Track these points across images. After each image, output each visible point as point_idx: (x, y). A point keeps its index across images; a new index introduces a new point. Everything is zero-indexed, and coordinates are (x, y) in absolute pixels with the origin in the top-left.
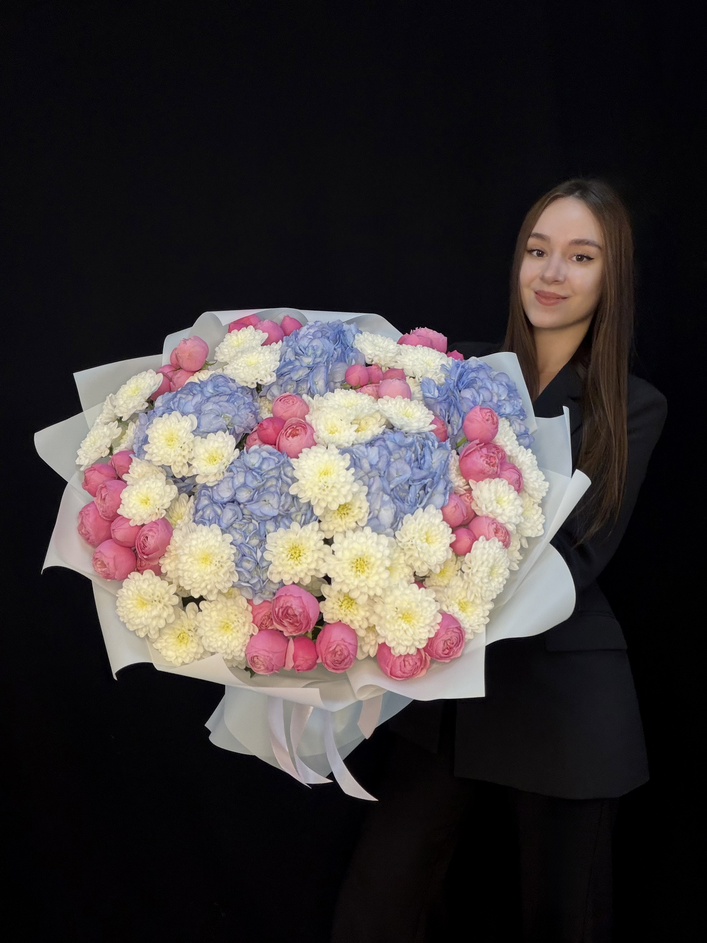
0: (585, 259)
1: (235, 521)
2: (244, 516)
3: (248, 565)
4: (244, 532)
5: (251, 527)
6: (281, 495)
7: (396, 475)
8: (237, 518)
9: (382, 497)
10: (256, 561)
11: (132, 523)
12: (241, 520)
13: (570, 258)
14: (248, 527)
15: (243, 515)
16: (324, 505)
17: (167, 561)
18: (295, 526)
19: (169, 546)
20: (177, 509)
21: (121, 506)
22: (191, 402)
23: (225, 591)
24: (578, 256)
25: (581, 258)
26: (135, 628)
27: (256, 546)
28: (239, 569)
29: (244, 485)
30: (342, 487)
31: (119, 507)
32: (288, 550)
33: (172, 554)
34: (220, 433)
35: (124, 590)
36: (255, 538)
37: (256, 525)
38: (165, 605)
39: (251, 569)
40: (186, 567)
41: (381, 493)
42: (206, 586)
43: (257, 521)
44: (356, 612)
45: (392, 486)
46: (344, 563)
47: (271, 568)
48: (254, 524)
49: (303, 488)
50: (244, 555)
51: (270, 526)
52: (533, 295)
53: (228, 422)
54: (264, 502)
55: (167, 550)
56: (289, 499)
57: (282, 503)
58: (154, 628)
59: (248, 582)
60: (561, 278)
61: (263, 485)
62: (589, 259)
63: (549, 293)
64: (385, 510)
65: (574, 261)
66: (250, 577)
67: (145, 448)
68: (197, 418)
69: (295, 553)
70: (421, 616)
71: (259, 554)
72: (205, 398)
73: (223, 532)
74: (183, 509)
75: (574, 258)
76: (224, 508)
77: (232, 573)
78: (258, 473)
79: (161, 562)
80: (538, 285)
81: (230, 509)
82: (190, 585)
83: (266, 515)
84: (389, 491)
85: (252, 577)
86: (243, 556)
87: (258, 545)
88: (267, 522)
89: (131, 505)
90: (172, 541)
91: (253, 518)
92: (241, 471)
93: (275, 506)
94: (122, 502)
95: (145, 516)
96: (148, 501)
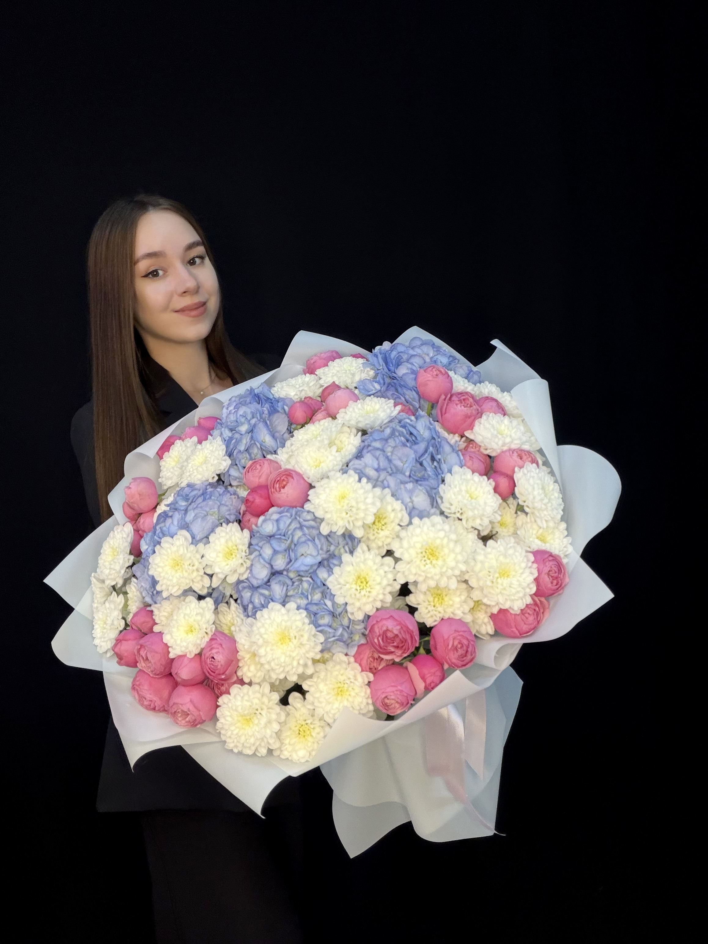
1: (287, 589)
2: (293, 580)
3: (326, 620)
4: (302, 594)
5: (305, 585)
6: (314, 540)
7: (402, 464)
8: (288, 586)
10: (330, 611)
11: (190, 656)
12: (292, 585)
14: (302, 586)
15: (291, 579)
16: (360, 523)
17: (245, 669)
18: (346, 557)
19: (239, 653)
20: (223, 621)
21: (170, 649)
22: (172, 524)
23: (318, 657)
26: (253, 748)
27: (321, 599)
28: (320, 629)
29: (275, 552)
30: (365, 499)
31: (169, 652)
32: (354, 583)
33: (246, 659)
34: (218, 530)
35: (222, 720)
36: (315, 593)
37: (309, 581)
38: (268, 708)
39: (329, 622)
40: (269, 658)
42: (299, 663)
43: (307, 577)
44: (451, 602)
45: (407, 474)
46: (415, 562)
47: (349, 608)
48: (305, 581)
49: (333, 523)
50: (316, 614)
51: (322, 574)
53: (216, 517)
54: (303, 557)
55: (239, 658)
56: (323, 540)
57: (319, 547)
58: (271, 736)
59: (334, 636)
61: (292, 541)
64: (416, 497)
66: (333, 631)
67: (158, 588)
68: (188, 531)
69: (362, 582)
70: (515, 564)
71: (329, 603)
72: (183, 512)
73: (284, 604)
74: (229, 617)
76: (269, 586)
77: (315, 636)
78: (280, 535)
79: (239, 673)
81: (276, 583)
82: (283, 671)
83: (312, 566)
84: (407, 479)
85: (335, 630)
86: (315, 616)
87: (323, 597)
88: (317, 571)
89: (179, 642)
90: (239, 647)
91: (302, 576)
92: (264, 544)
93: (315, 553)
94: (169, 645)
95: (198, 642)
96: (192, 628)
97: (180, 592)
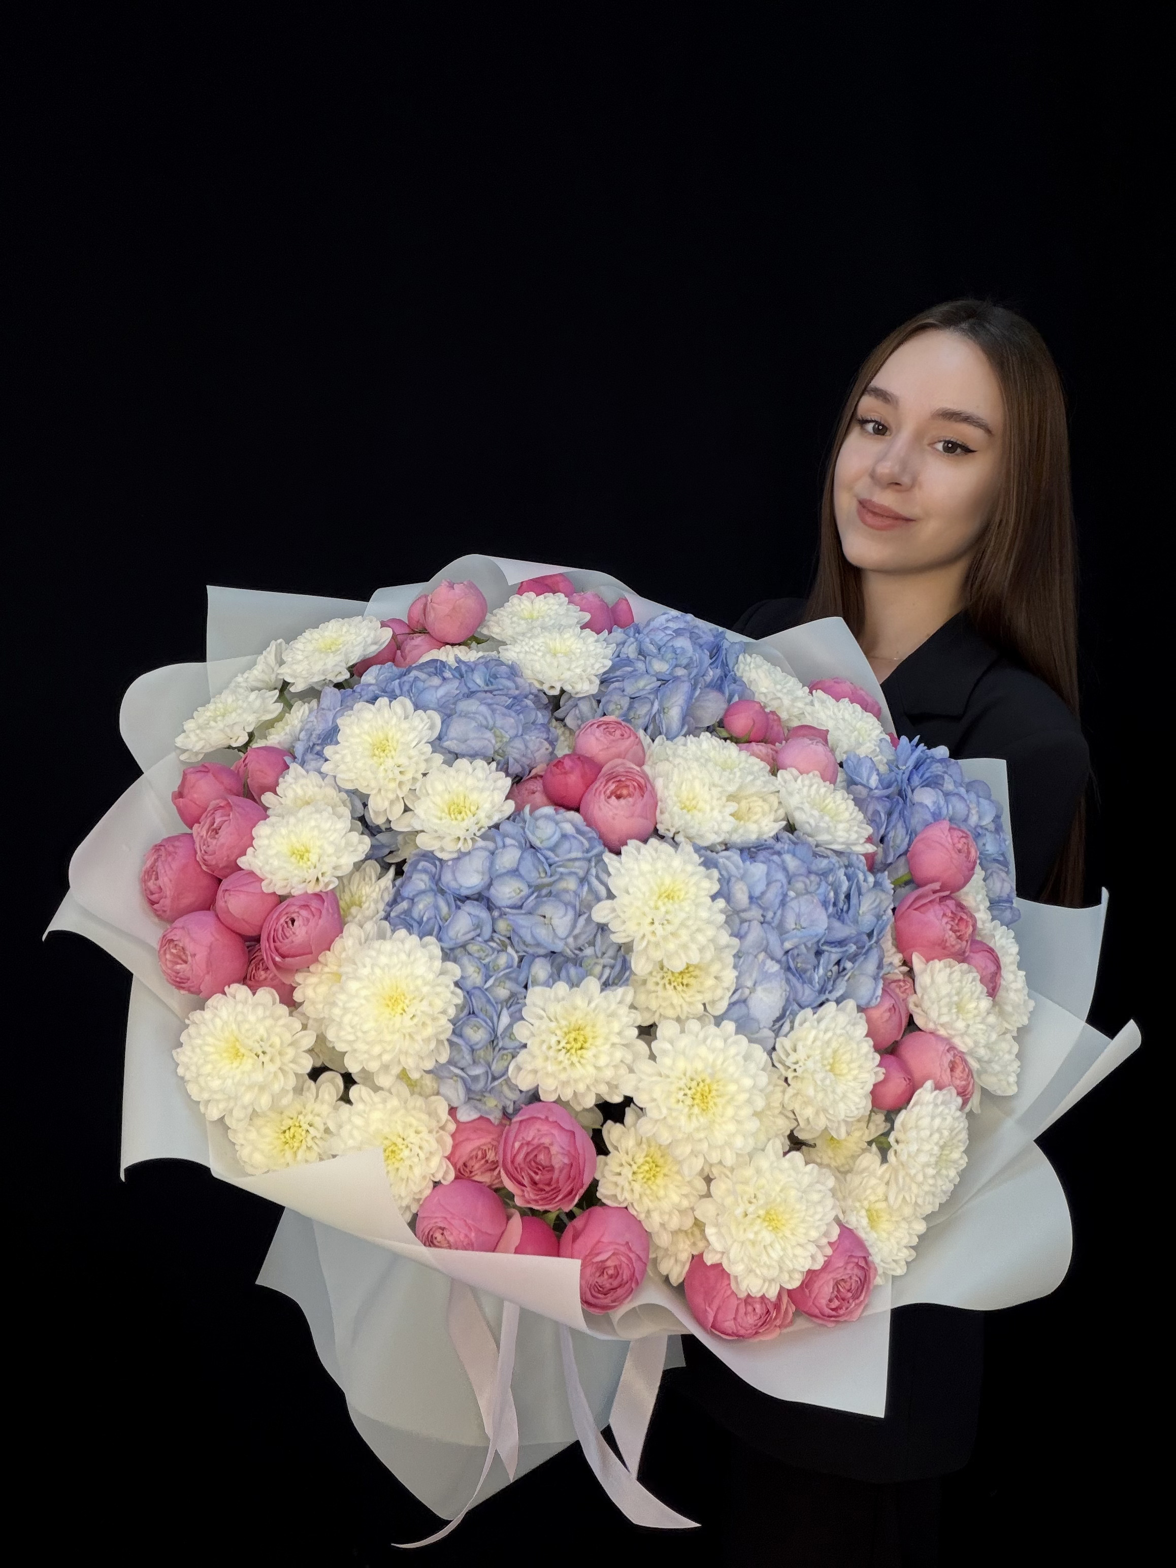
0: (959, 450)
1: (473, 939)
2: (495, 935)
3: (477, 1035)
4: (486, 966)
5: (503, 960)
6: (580, 916)
7: (793, 926)
8: (479, 935)
9: (764, 963)
10: (494, 1030)
11: (266, 888)
12: (486, 941)
13: (932, 444)
14: (496, 958)
15: (494, 932)
16: (657, 955)
17: (313, 980)
18: (592, 984)
19: (328, 952)
20: (354, 887)
21: (250, 850)
22: (436, 690)
23: (415, 1074)
24: (949, 442)
25: (953, 448)
27: (501, 1003)
28: (456, 1039)
29: (514, 874)
30: (699, 930)
31: (244, 853)
32: (565, 1029)
33: (326, 970)
34: (480, 763)
35: (207, 1014)
36: (502, 984)
37: (513, 959)
38: (280, 1069)
39: (477, 1044)
40: (354, 1004)
41: (762, 956)
42: (380, 1055)
43: (517, 952)
45: (787, 946)
46: (671, 1083)
47: (522, 1055)
48: (508, 954)
49: (621, 915)
50: (474, 1013)
51: (541, 970)
52: (854, 504)
53: (499, 745)
54: (542, 919)
55: (321, 958)
56: (592, 929)
57: (577, 931)
60: (906, 480)
62: (967, 450)
63: (881, 507)
64: (764, 990)
65: (938, 450)
66: (470, 1061)
67: (328, 749)
68: (443, 723)
69: (575, 1040)
71: (505, 1020)
72: (466, 690)
73: (448, 955)
74: (366, 890)
75: (940, 446)
76: (458, 907)
77: (440, 1043)
79: (299, 978)
80: (863, 488)
81: (470, 913)
83: (538, 945)
84: (779, 954)
85: (474, 1063)
86: (470, 1013)
87: (507, 1001)
88: (537, 960)
89: (271, 852)
90: (337, 945)
91: (512, 945)
92: (514, 845)
93: (562, 931)
94: (254, 843)
95: (295, 881)
96: (306, 855)
97: (350, 786)
